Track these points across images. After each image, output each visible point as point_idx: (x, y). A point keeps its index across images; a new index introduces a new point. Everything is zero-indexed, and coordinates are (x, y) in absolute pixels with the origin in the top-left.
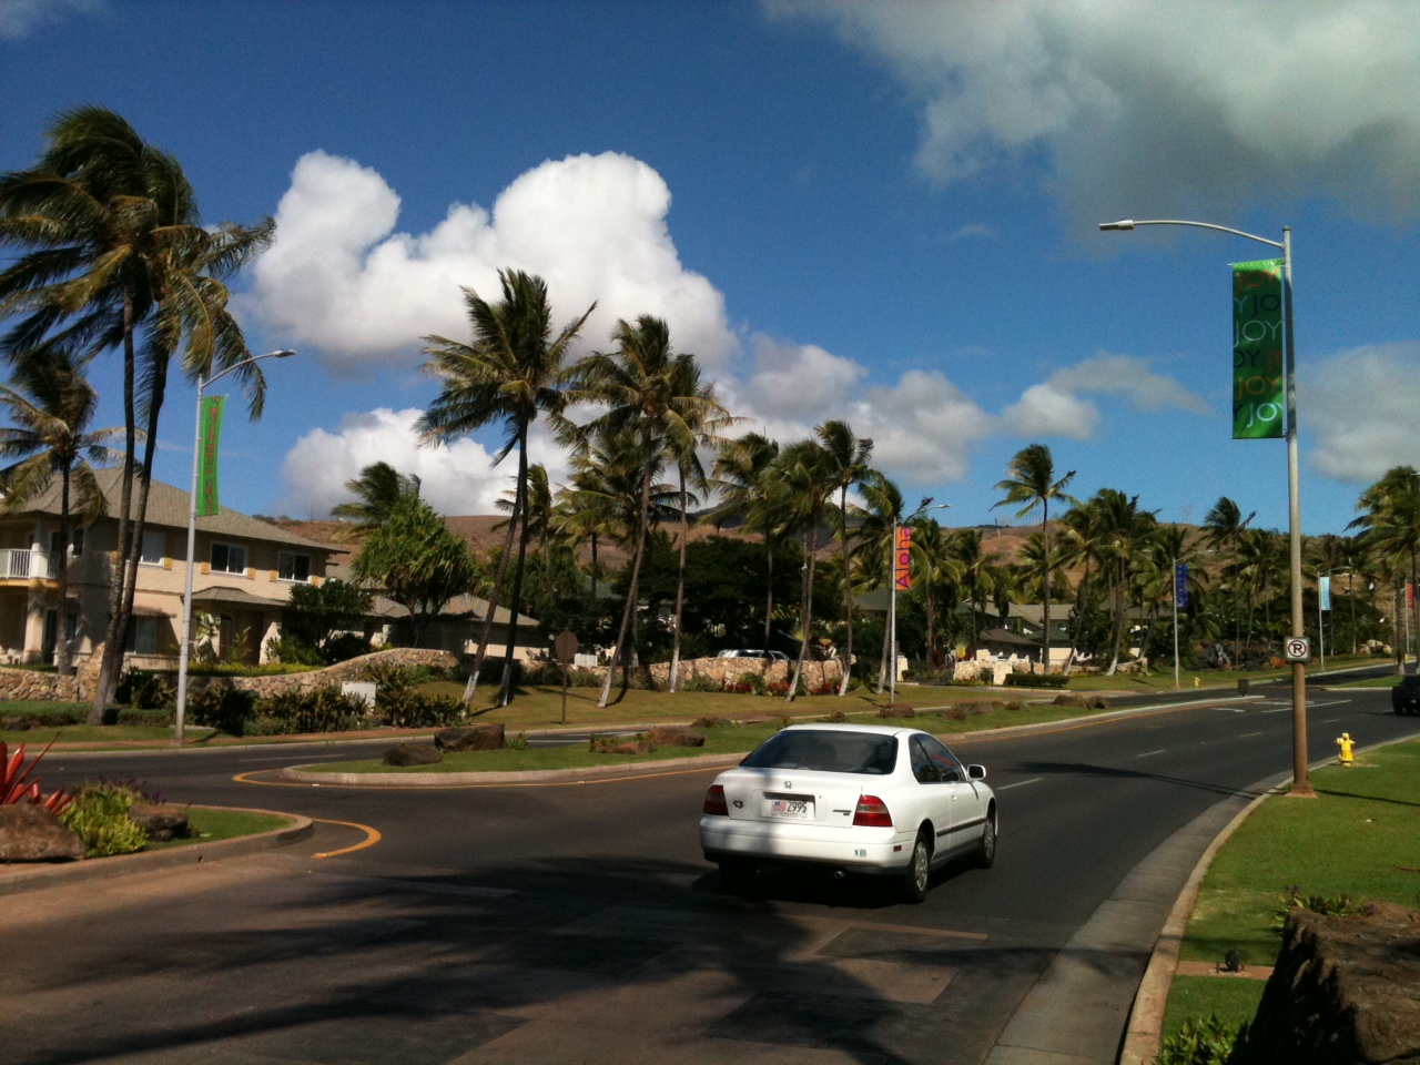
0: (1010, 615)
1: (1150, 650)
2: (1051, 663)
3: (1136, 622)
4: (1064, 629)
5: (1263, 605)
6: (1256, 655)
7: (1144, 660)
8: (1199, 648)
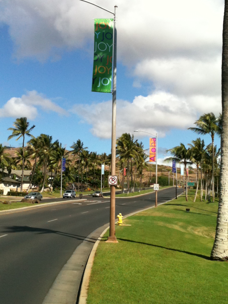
0: (11, 173)
1: (54, 185)
2: (23, 188)
3: (50, 176)
4: (28, 178)
5: (86, 173)
6: (83, 187)
7: (52, 188)
8: (67, 185)
